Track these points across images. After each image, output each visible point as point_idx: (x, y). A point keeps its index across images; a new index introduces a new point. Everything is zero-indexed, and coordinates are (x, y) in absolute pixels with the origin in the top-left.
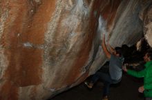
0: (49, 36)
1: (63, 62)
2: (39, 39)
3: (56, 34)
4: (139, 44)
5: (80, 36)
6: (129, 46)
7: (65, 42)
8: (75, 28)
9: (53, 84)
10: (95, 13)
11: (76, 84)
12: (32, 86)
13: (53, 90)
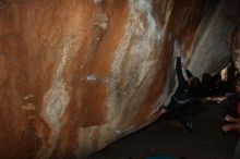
0: (115, 67)
1: (131, 98)
2: (105, 71)
3: (124, 64)
4: (224, 72)
5: (152, 67)
6: (212, 75)
7: (134, 73)
8: (147, 56)
9: (120, 124)
10: (170, 37)
11: (147, 124)
12: (94, 127)
13: (118, 132)
